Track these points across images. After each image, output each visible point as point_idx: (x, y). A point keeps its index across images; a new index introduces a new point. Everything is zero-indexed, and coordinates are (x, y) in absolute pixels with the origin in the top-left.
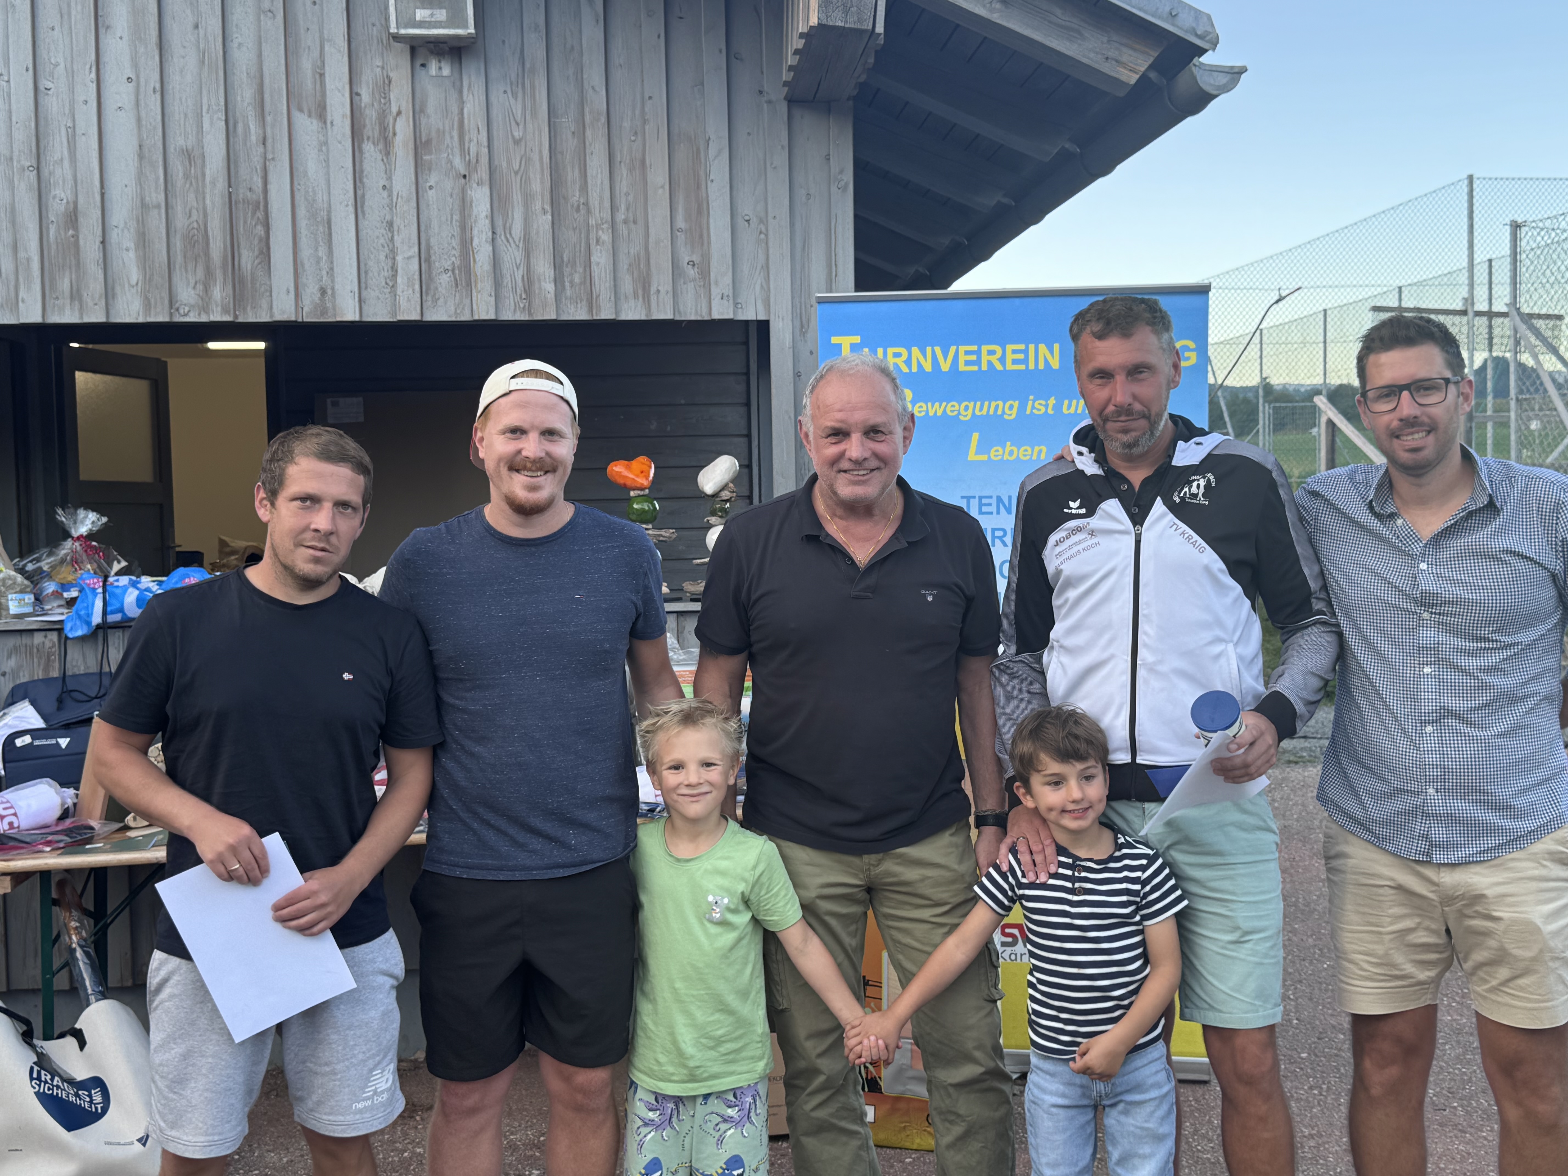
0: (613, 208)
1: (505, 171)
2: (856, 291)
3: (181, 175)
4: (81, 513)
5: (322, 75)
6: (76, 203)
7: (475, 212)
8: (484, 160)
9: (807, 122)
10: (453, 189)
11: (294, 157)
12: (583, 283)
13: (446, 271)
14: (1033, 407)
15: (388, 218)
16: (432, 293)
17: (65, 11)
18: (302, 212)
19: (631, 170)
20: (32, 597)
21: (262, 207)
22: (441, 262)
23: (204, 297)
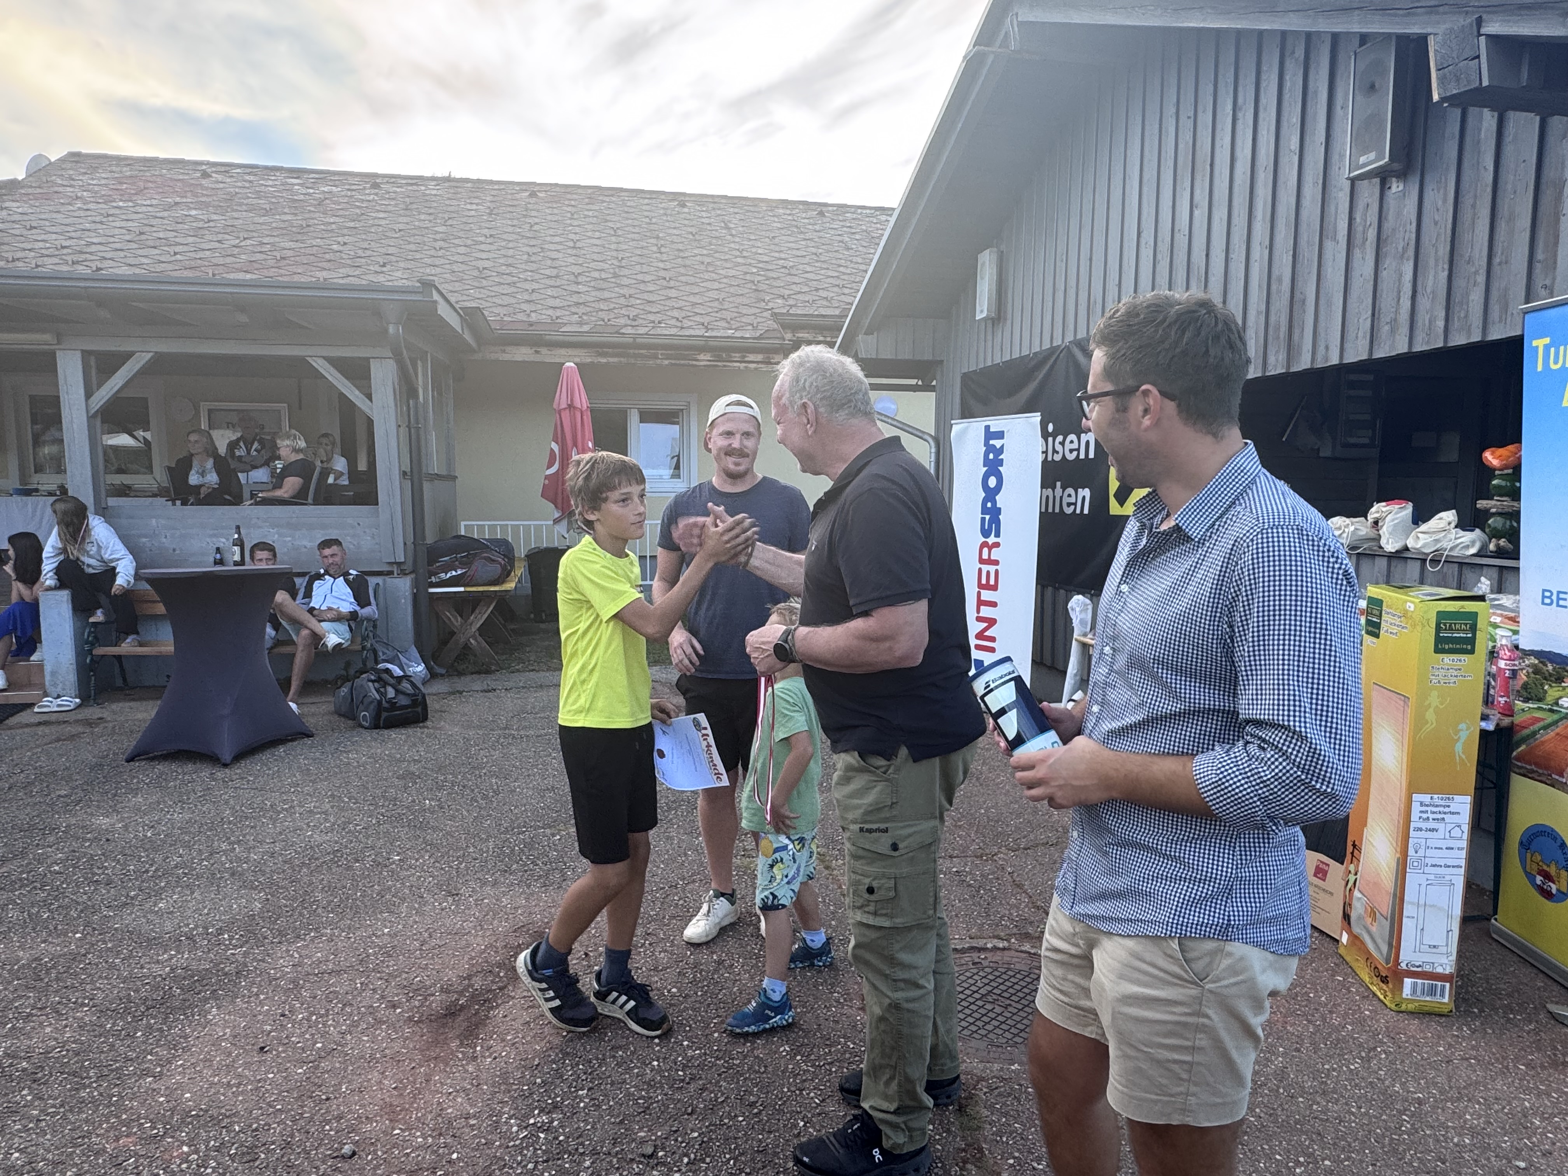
0: (1491, 255)
1: (1427, 246)
5: (1338, 213)
8: (1413, 242)
10: (1397, 267)
11: (1321, 268)
12: (1465, 317)
15: (1360, 294)
16: (1377, 340)
18: (1322, 302)
22: (1385, 318)
23: (1277, 360)
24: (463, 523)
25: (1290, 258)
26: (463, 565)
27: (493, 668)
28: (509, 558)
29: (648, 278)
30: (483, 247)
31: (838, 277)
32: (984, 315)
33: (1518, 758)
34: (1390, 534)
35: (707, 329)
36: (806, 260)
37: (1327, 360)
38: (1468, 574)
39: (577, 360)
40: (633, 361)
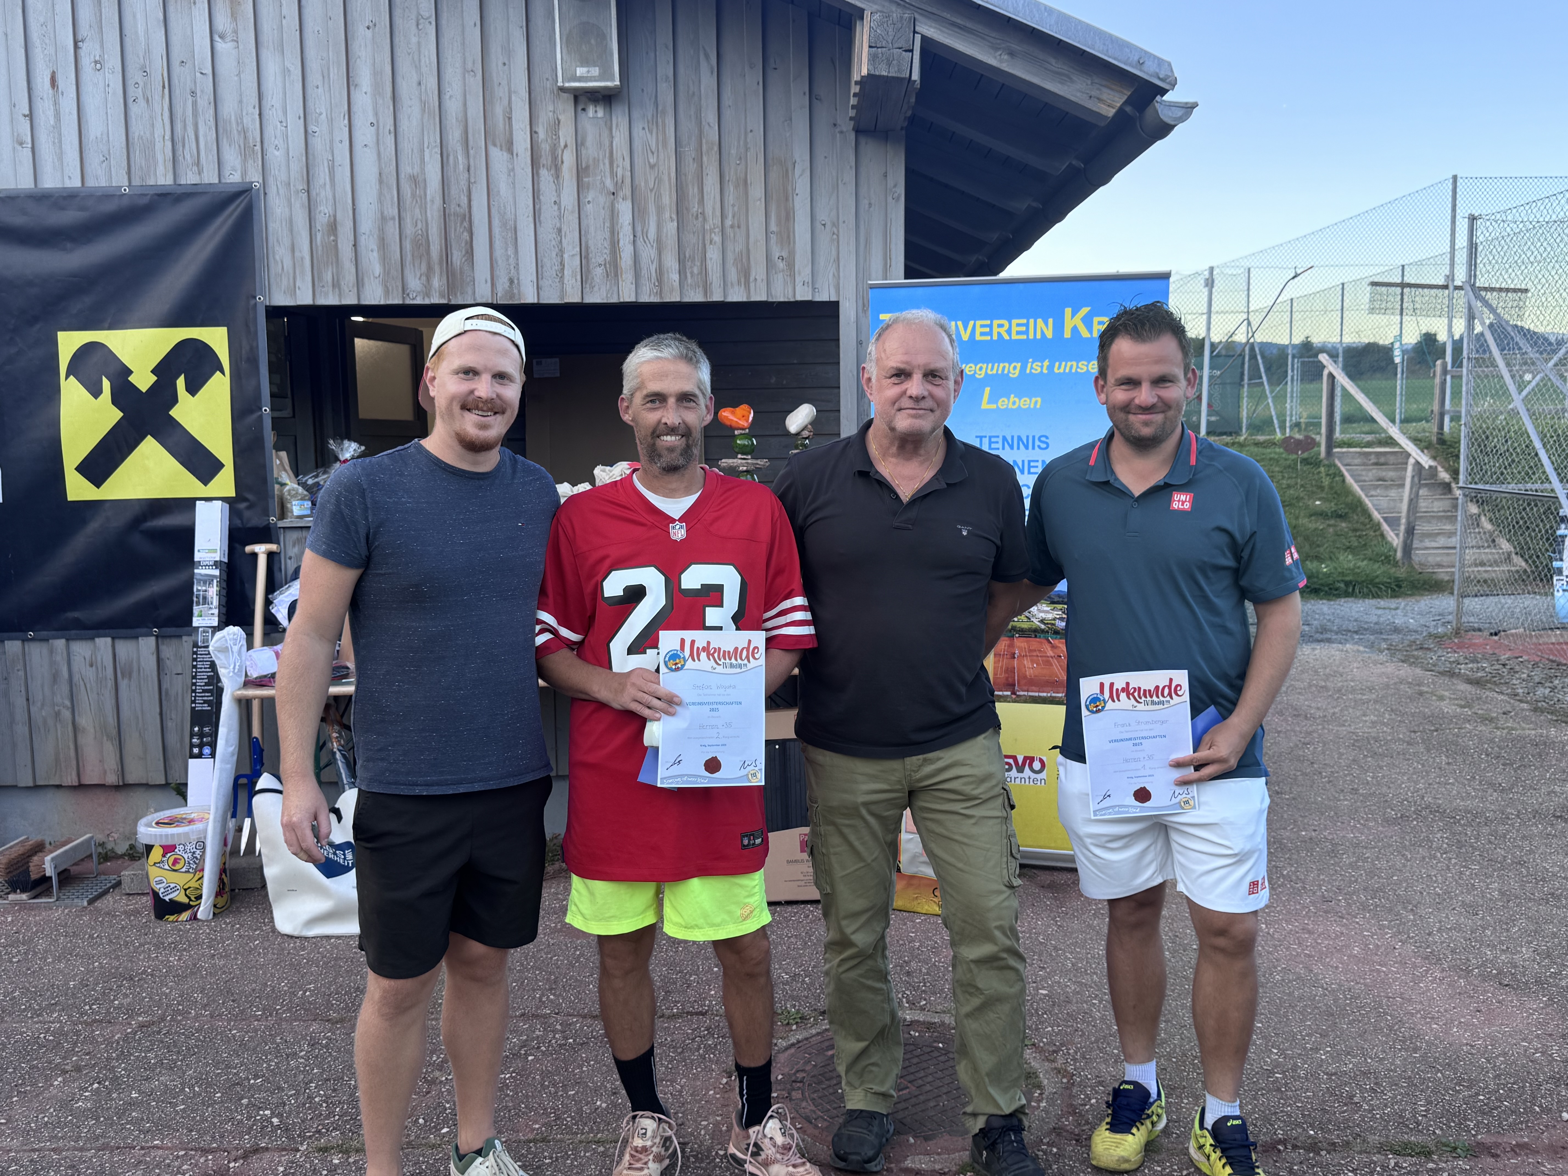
0: (723, 217)
1: (643, 189)
2: (906, 278)
3: (409, 195)
4: (346, 443)
5: (510, 119)
6: (335, 216)
7: (621, 221)
8: (628, 180)
9: (870, 148)
10: (605, 203)
11: (490, 181)
12: (701, 273)
13: (600, 265)
14: (1032, 368)
15: (558, 225)
16: (589, 281)
17: (326, 74)
18: (496, 222)
19: (736, 187)
20: (310, 503)
21: (467, 219)
22: (596, 258)
23: (427, 286)
25: (438, 157)
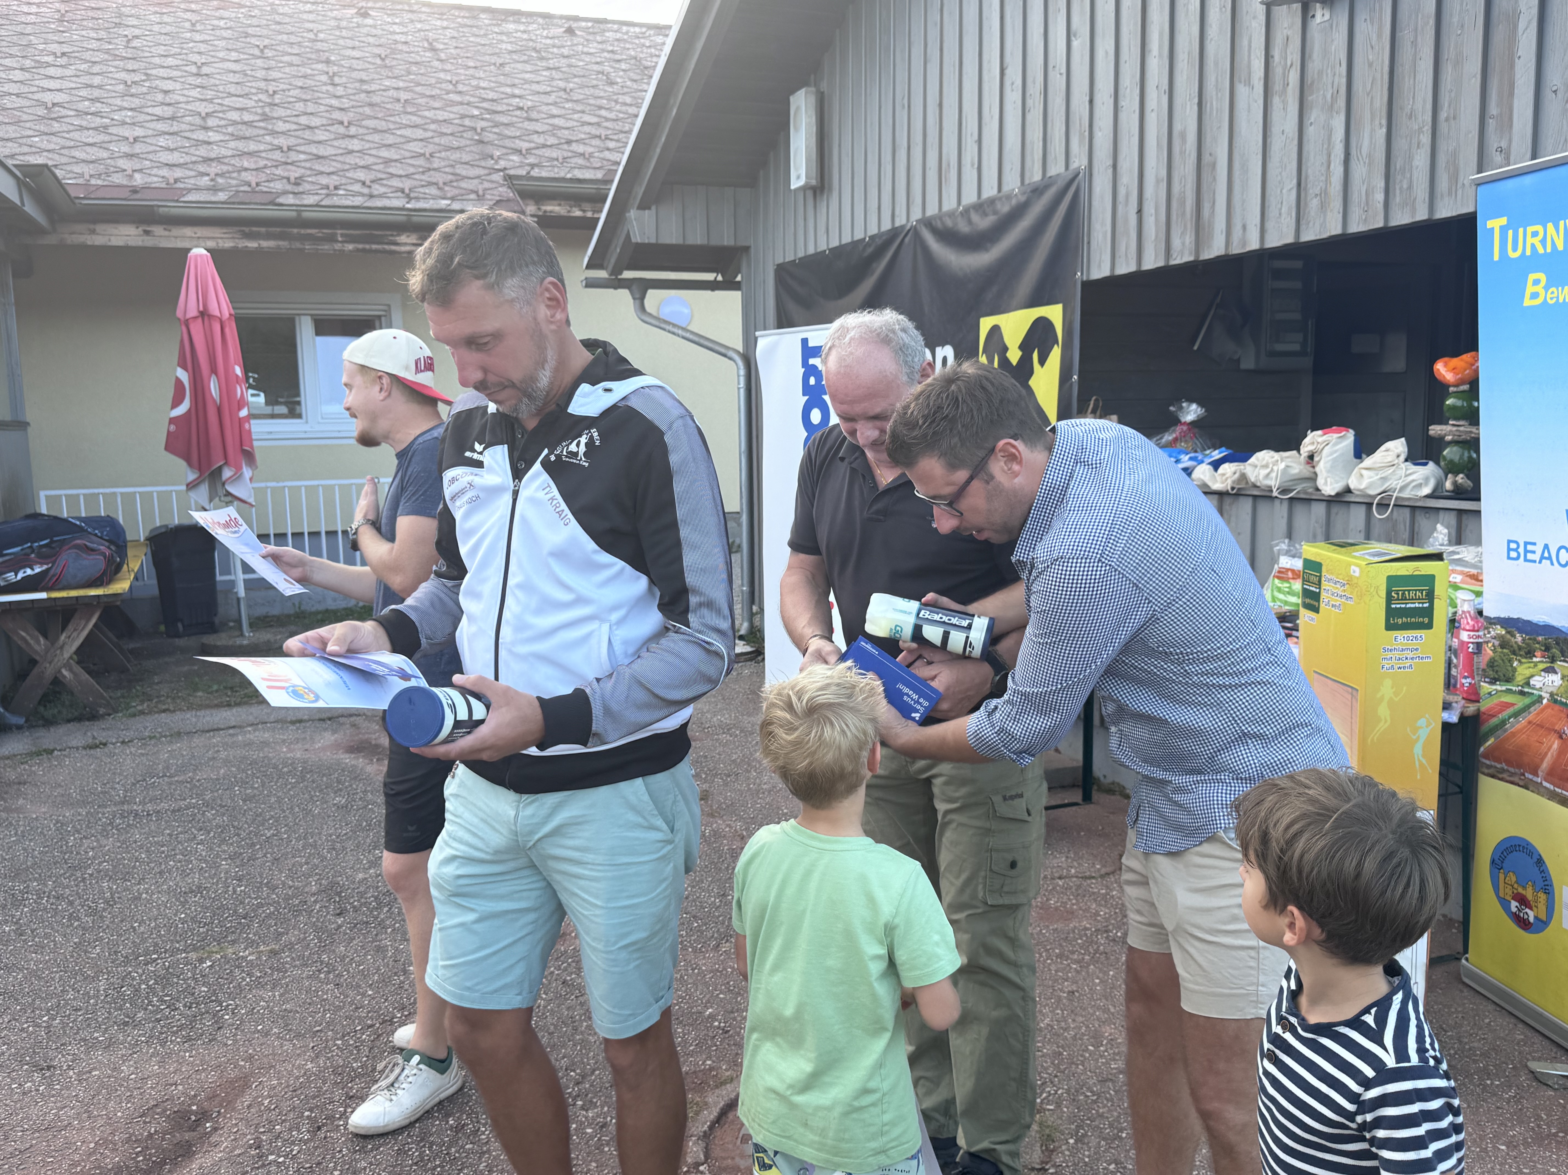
0: (1437, 108)
1: (1360, 94)
4: (1187, 405)
5: (1251, 48)
6: (1129, 186)
7: (1333, 139)
8: (1343, 89)
10: (1325, 121)
12: (1409, 188)
13: (1316, 195)
15: (1283, 157)
16: (1305, 217)
17: (1130, 48)
18: (1237, 165)
19: (1456, 65)
22: (1313, 189)
23: (1183, 244)
24: (43, 494)
25: (1196, 108)
26: (42, 558)
27: (102, 711)
28: (117, 546)
29: (315, 121)
30: (51, 71)
31: (598, 124)
32: (802, 182)
33: (1486, 756)
34: (1328, 472)
35: (409, 199)
36: (552, 98)
37: (1244, 243)
38: (1423, 522)
39: (211, 244)
40: (298, 245)
